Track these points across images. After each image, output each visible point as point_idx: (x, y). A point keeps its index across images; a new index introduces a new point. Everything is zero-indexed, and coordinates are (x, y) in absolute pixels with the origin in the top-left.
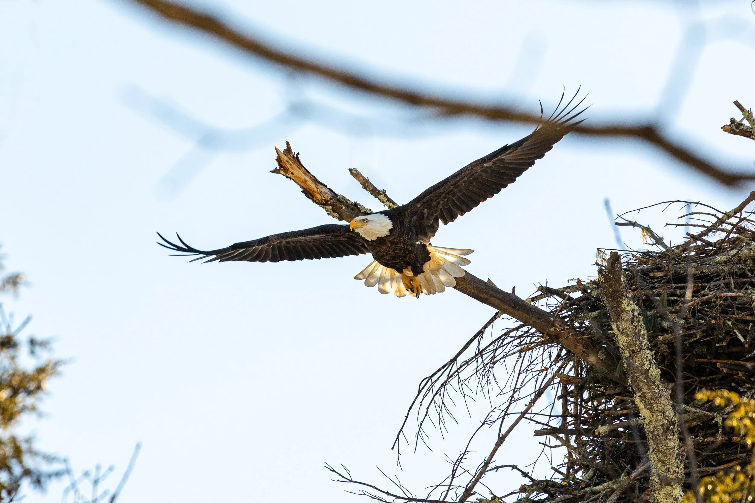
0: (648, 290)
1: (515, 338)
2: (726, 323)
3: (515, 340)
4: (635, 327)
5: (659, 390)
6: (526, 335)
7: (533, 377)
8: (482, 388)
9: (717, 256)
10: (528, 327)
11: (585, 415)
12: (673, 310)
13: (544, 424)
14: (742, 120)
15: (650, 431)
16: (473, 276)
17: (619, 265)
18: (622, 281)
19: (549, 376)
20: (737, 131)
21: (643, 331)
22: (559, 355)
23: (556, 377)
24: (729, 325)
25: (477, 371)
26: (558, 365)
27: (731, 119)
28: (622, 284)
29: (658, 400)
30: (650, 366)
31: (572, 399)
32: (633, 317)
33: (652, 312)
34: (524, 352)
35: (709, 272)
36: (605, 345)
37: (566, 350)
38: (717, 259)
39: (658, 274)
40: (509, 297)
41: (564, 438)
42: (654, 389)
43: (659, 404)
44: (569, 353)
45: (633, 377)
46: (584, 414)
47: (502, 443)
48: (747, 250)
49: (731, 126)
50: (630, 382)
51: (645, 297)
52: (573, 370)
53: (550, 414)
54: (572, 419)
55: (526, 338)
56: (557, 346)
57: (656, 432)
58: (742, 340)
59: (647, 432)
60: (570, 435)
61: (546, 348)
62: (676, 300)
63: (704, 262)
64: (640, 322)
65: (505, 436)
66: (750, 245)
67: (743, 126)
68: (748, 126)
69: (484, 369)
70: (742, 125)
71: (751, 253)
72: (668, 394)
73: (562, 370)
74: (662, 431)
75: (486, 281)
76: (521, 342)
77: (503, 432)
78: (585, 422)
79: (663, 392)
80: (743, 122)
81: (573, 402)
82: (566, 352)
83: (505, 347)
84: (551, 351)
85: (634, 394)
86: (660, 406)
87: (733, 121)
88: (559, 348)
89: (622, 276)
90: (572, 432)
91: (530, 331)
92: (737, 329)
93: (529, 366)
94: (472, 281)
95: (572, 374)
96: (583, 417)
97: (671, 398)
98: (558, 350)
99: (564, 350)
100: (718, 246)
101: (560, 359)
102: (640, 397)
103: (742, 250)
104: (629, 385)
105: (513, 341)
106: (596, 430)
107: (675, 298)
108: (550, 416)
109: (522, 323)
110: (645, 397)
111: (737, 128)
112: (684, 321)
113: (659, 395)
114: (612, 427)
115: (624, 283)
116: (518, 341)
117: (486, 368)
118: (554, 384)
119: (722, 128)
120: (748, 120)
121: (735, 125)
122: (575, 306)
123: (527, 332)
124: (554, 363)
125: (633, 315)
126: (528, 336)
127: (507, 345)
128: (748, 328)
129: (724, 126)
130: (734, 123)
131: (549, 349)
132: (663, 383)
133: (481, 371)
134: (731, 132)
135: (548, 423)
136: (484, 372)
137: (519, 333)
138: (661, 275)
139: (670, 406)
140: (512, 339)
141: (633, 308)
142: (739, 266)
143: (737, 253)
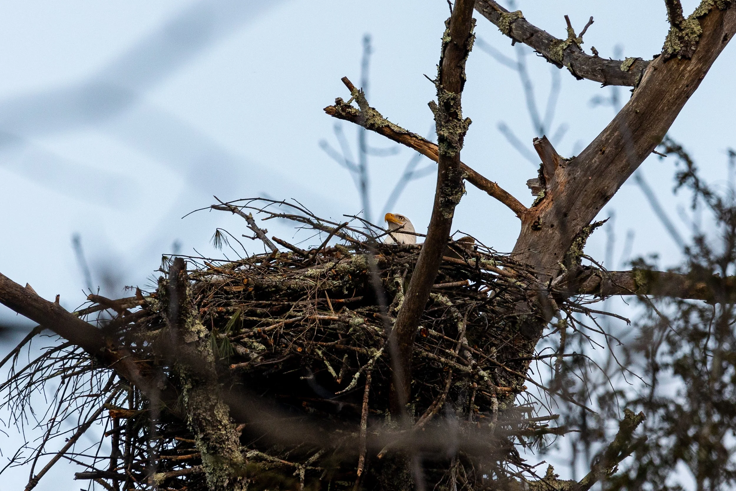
0: (221, 307)
1: (57, 360)
2: (315, 352)
3: (56, 362)
4: (201, 352)
5: (226, 431)
6: (71, 356)
7: (77, 408)
8: (16, 420)
9: (309, 269)
10: (73, 346)
11: (138, 458)
12: (252, 333)
13: (89, 467)
14: (351, 101)
15: (212, 482)
16: (8, 279)
17: (184, 274)
18: (187, 294)
19: (97, 407)
20: (344, 114)
21: (209, 358)
22: (110, 382)
23: (105, 409)
24: (318, 354)
25: (10, 400)
26: (108, 394)
27: (336, 99)
28: (187, 298)
29: (225, 444)
30: (217, 400)
31: (124, 438)
32: (198, 339)
33: (226, 334)
34: (68, 378)
35: (298, 288)
36: (167, 373)
37: (119, 377)
38: (309, 272)
39: (235, 289)
40: (51, 307)
41: (111, 485)
42: (220, 430)
43: (225, 449)
44: (123, 380)
45: (195, 414)
46: (137, 456)
47: (34, 486)
48: (346, 264)
49: (336, 108)
50: (191, 419)
51: (217, 315)
52: (127, 401)
53: (97, 454)
54: (123, 461)
55: (70, 360)
56: (108, 372)
57: (220, 484)
58: (334, 374)
59: (210, 483)
60: (119, 481)
61: (94, 373)
62: (256, 320)
63: (293, 276)
64: (207, 347)
65: (38, 478)
66: (351, 258)
67: (351, 109)
68: (357, 109)
69: (19, 397)
70: (350, 107)
71: (351, 267)
72: (238, 437)
73: (113, 401)
74: (227, 482)
75: (24, 286)
76: (64, 365)
77: (36, 473)
78: (137, 467)
79: (232, 434)
80: (351, 104)
81: (125, 442)
82: (119, 379)
83: (44, 371)
84: (101, 377)
85: (195, 435)
86: (226, 452)
87: (339, 101)
88: (110, 373)
89: (188, 289)
90: (122, 477)
91: (76, 352)
92: (328, 361)
93: (73, 393)
94: (7, 285)
95: (126, 406)
96: (136, 460)
97: (240, 442)
98: (110, 377)
99: (117, 376)
100: (311, 256)
101: (112, 388)
102: (202, 439)
103: (340, 264)
104: (190, 424)
105: (53, 364)
106: (149, 478)
107: (255, 318)
108: (96, 457)
109: (66, 341)
110: (209, 439)
111: (343, 110)
112: (264, 347)
113: (226, 438)
114: (170, 475)
115: (190, 297)
116: (61, 363)
117: (21, 396)
118: (102, 418)
119: (324, 109)
120: (357, 102)
121: (341, 106)
122: (133, 323)
123: (72, 353)
124: (103, 393)
125: (199, 337)
126: (73, 358)
127: (46, 369)
128: (342, 360)
129: (328, 107)
130: (340, 104)
131: (98, 376)
132: (232, 422)
133: (14, 399)
134: (336, 114)
135: (94, 464)
136: (19, 401)
137: (62, 354)
138: (239, 290)
139: (239, 452)
140: (53, 361)
141: (199, 329)
142: (335, 282)
143: (333, 267)
